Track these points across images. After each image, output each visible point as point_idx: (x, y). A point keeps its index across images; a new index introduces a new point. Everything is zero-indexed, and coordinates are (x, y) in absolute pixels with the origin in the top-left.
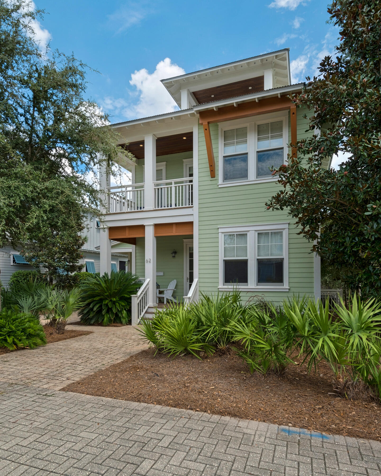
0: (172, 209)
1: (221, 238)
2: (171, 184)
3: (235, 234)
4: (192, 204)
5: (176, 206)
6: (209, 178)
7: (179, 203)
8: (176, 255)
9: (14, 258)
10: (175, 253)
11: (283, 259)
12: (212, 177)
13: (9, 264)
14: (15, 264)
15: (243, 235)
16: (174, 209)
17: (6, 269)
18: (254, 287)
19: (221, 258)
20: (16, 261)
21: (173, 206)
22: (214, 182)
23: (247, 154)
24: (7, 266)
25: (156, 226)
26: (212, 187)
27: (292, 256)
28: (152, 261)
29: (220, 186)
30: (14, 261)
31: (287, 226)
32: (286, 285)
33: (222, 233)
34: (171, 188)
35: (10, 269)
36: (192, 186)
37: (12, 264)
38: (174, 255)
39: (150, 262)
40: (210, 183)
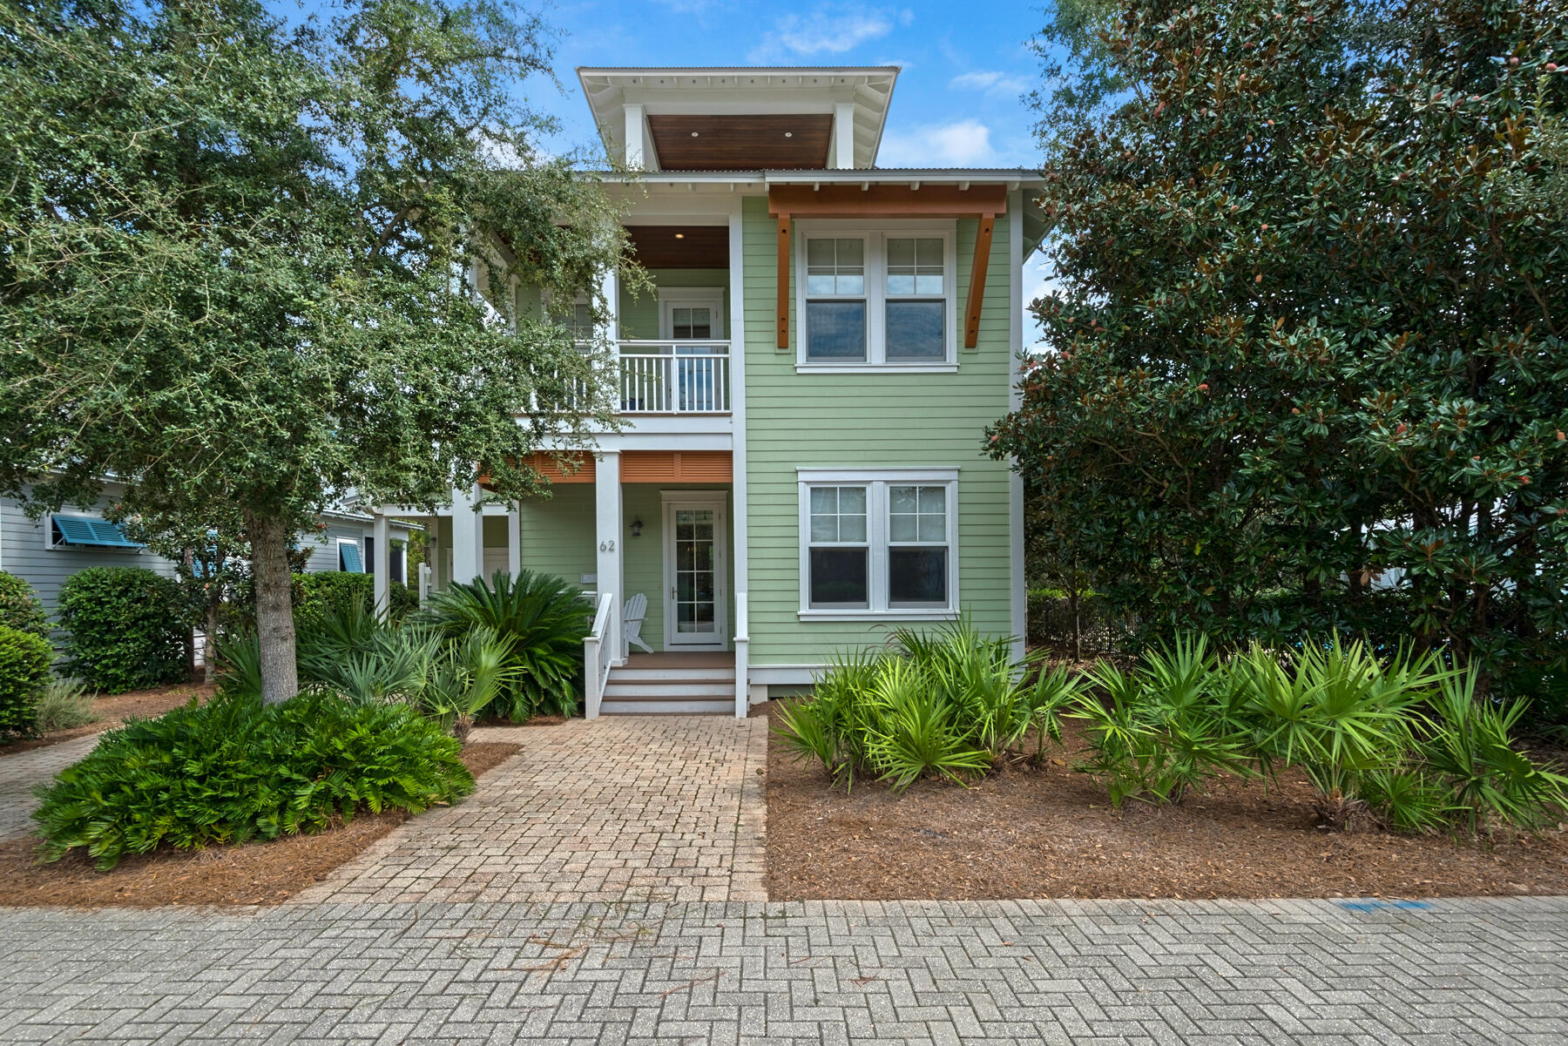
0: (672, 415)
1: (804, 493)
2: (668, 350)
3: (838, 486)
4: (727, 407)
5: (682, 408)
6: (773, 348)
7: (691, 402)
8: (642, 531)
9: (55, 526)
10: (639, 524)
11: (947, 547)
12: (780, 347)
13: (36, 546)
14: (58, 547)
15: (857, 492)
16: (679, 415)
17: (34, 562)
18: (883, 612)
19: (805, 543)
20: (66, 536)
21: (676, 409)
22: (784, 359)
23: (863, 301)
24: (32, 554)
25: (626, 456)
26: (779, 370)
27: (966, 541)
28: (617, 547)
29: (799, 371)
30: (57, 537)
31: (954, 475)
32: (953, 606)
33: (807, 482)
34: (668, 360)
35: (46, 563)
36: (726, 361)
37: (49, 545)
38: (636, 529)
39: (611, 550)
40: (772, 359)
